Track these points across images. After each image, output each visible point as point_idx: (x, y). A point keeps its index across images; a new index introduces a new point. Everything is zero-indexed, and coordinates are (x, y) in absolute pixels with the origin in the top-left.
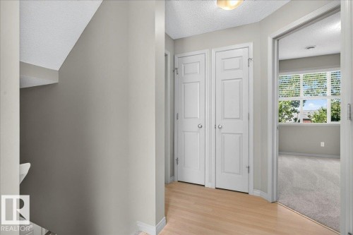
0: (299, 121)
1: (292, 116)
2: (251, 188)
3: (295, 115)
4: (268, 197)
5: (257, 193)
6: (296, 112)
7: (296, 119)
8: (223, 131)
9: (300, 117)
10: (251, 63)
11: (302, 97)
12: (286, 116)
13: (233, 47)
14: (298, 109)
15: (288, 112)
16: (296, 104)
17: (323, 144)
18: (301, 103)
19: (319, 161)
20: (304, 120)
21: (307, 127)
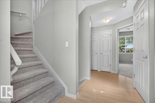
1: (122, 50)
2: (111, 71)
4: (116, 73)
5: (113, 72)
6: (124, 49)
8: (103, 55)
11: (126, 44)
13: (105, 31)
15: (121, 49)
18: (126, 46)
20: (126, 52)
21: (128, 54)
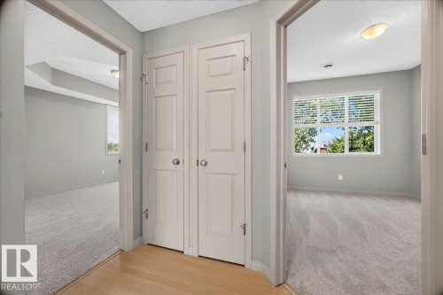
0: (316, 151)
1: (309, 145)
2: (249, 257)
3: (312, 144)
5: (256, 266)
6: (312, 141)
7: (312, 149)
8: (207, 169)
9: (317, 146)
10: (248, 65)
12: (304, 146)
14: (315, 138)
15: (305, 142)
16: (313, 132)
17: (341, 177)
18: (318, 132)
19: (337, 197)
20: (321, 149)
